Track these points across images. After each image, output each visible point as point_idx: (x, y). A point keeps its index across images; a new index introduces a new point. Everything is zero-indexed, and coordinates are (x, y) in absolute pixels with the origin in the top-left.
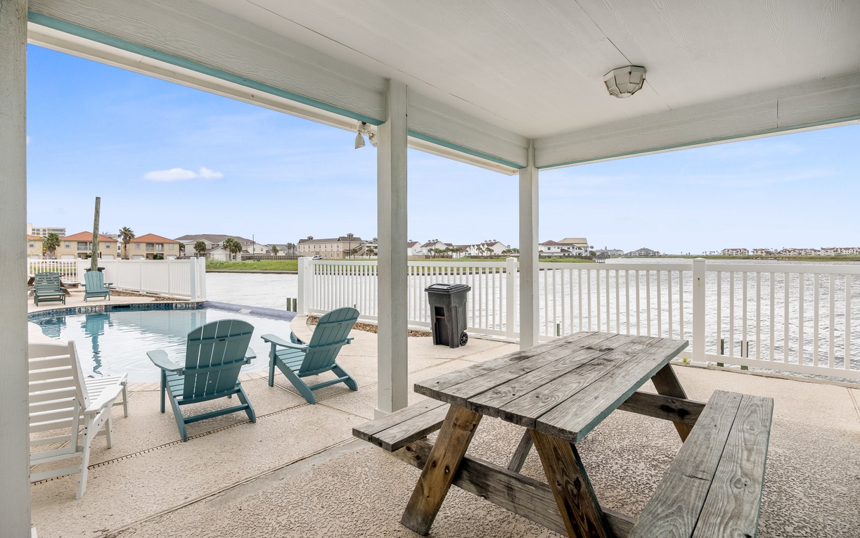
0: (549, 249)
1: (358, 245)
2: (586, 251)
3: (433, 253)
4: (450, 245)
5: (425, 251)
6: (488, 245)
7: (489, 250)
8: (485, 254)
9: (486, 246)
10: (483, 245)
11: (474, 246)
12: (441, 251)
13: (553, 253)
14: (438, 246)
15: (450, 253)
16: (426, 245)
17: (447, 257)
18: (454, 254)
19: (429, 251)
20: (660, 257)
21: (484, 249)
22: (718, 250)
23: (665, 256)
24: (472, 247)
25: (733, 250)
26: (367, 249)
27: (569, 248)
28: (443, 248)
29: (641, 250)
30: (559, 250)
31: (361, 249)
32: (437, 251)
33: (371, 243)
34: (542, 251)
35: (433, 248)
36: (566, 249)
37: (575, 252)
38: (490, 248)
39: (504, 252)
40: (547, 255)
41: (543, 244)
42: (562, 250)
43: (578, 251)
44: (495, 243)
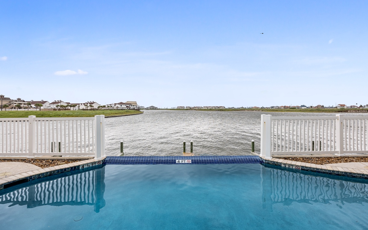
0: (121, 106)
1: (8, 102)
2: (137, 107)
3: (59, 107)
4: (69, 103)
5: (54, 106)
6: (90, 103)
7: (91, 106)
8: (89, 108)
9: (89, 105)
10: (87, 103)
11: (81, 104)
12: (65, 107)
13: (123, 108)
14: (62, 104)
15: (69, 108)
16: (53, 103)
17: (68, 109)
18: (72, 108)
19: (56, 106)
20: (158, 109)
21: (88, 106)
22: (176, 107)
23: (159, 109)
24: (80, 105)
25: (180, 107)
26: (15, 105)
27: (130, 106)
28: (66, 105)
29: (151, 107)
30: (126, 107)
31: (10, 105)
32: (62, 106)
33: (16, 101)
34: (118, 107)
35: (59, 104)
36: (128, 106)
37: (132, 107)
38: (92, 105)
39: (99, 107)
40: (120, 108)
41: (118, 104)
42: (127, 107)
43: (133, 107)
44: (94, 103)
